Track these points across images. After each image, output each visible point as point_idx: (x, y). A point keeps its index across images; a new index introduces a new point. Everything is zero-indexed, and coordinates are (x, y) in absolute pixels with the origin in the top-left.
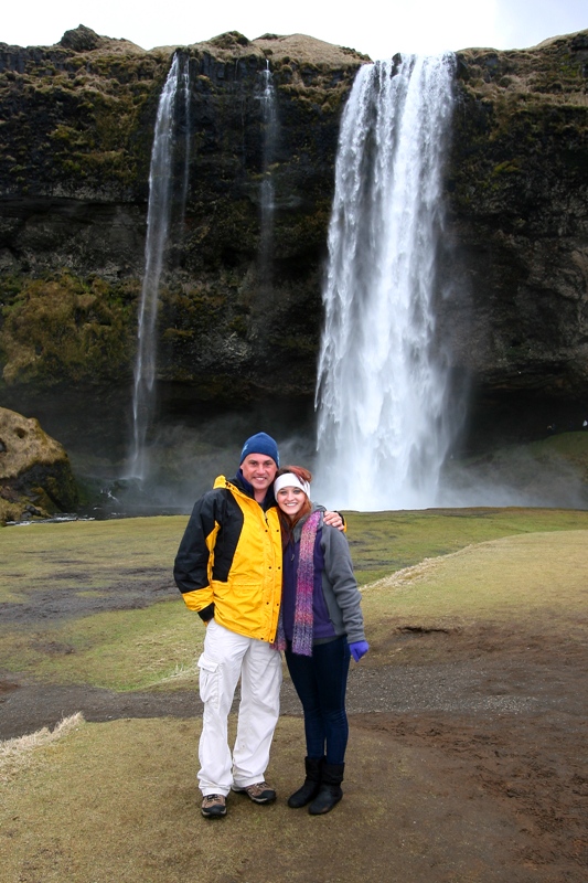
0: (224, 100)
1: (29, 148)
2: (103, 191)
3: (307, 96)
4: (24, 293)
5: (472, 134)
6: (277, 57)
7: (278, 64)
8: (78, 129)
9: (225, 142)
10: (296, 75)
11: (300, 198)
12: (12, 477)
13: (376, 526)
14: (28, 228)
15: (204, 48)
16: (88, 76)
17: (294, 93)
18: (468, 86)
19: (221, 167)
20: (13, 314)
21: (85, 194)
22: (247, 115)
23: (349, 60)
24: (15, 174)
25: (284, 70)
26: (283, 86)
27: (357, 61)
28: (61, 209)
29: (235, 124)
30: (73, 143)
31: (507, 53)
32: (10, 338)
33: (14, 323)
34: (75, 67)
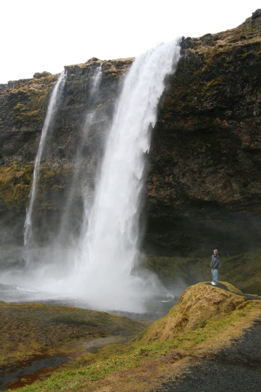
0: (80, 82)
1: (7, 114)
3: (116, 73)
5: (194, 71)
8: (24, 104)
9: (78, 98)
10: (112, 66)
14: (4, 146)
17: (110, 72)
19: (75, 109)
22: (88, 86)
24: (0, 125)
26: (106, 71)
28: (15, 137)
30: (21, 110)
34: (31, 83)
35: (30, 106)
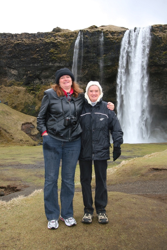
0: (91, 41)
1: (44, 55)
2: (61, 63)
3: (112, 39)
4: (41, 89)
5: (157, 45)
6: (104, 30)
7: (105, 32)
8: (56, 50)
9: (92, 50)
10: (109, 34)
11: (111, 63)
12: (36, 135)
13: (136, 147)
14: (43, 73)
15: (87, 29)
16: (59, 38)
17: (109, 38)
18: (155, 33)
19: (90, 56)
20: (38, 94)
21: (57, 64)
22: (97, 44)
23: (123, 30)
24: (40, 61)
25: (106, 33)
26: (106, 37)
27: (125, 30)
28: (51, 68)
29: (94, 46)
30: (54, 53)
31: (165, 25)
32: (37, 100)
33: (38, 96)
34: (55, 36)
35: (60, 51)
